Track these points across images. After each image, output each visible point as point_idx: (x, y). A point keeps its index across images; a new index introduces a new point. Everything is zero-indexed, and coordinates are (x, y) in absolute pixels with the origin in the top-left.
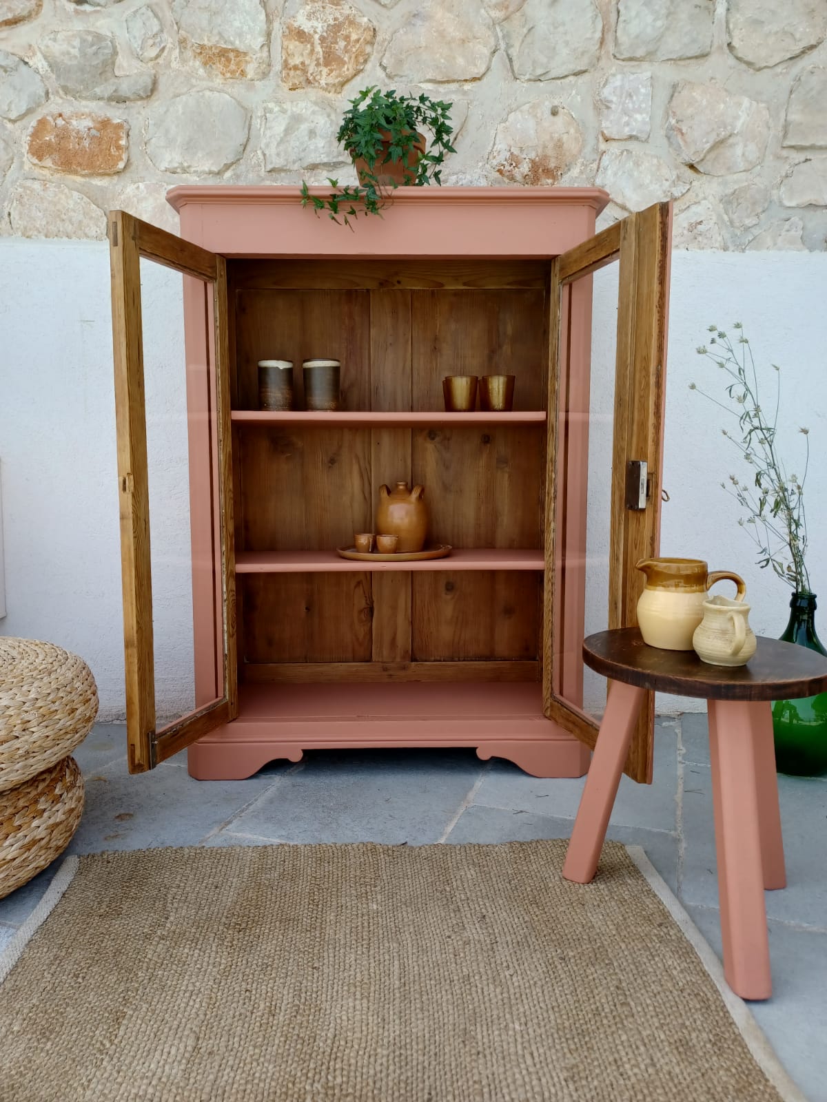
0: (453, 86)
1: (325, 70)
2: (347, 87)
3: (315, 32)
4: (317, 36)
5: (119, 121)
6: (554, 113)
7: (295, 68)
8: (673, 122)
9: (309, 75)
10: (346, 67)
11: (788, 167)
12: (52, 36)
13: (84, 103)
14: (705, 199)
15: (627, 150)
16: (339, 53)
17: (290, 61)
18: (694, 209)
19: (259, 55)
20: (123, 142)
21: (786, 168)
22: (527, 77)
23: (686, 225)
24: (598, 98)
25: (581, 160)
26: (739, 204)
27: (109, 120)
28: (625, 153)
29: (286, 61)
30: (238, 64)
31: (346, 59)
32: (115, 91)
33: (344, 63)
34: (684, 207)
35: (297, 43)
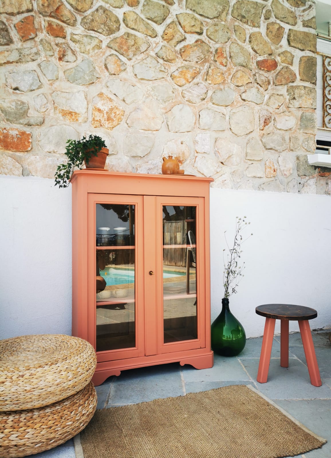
0: (150, 132)
1: (107, 122)
2: (114, 128)
3: (105, 110)
4: (105, 112)
5: (29, 133)
6: (182, 143)
7: (97, 121)
8: (217, 149)
9: (102, 123)
10: (115, 122)
11: (247, 165)
12: (3, 100)
13: (14, 125)
14: (226, 173)
15: (204, 157)
16: (112, 117)
17: (95, 118)
18: (223, 176)
19: (84, 115)
20: (30, 141)
21: (247, 166)
22: (173, 131)
23: (221, 181)
24: (194, 140)
25: (190, 158)
26: (236, 175)
27: (25, 132)
28: (203, 158)
29: (94, 118)
30: (75, 117)
31: (115, 120)
32: (28, 122)
33: (114, 121)
34: (220, 175)
35: (98, 113)
